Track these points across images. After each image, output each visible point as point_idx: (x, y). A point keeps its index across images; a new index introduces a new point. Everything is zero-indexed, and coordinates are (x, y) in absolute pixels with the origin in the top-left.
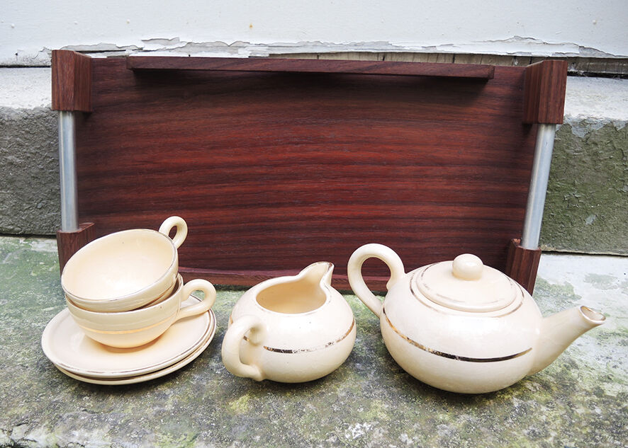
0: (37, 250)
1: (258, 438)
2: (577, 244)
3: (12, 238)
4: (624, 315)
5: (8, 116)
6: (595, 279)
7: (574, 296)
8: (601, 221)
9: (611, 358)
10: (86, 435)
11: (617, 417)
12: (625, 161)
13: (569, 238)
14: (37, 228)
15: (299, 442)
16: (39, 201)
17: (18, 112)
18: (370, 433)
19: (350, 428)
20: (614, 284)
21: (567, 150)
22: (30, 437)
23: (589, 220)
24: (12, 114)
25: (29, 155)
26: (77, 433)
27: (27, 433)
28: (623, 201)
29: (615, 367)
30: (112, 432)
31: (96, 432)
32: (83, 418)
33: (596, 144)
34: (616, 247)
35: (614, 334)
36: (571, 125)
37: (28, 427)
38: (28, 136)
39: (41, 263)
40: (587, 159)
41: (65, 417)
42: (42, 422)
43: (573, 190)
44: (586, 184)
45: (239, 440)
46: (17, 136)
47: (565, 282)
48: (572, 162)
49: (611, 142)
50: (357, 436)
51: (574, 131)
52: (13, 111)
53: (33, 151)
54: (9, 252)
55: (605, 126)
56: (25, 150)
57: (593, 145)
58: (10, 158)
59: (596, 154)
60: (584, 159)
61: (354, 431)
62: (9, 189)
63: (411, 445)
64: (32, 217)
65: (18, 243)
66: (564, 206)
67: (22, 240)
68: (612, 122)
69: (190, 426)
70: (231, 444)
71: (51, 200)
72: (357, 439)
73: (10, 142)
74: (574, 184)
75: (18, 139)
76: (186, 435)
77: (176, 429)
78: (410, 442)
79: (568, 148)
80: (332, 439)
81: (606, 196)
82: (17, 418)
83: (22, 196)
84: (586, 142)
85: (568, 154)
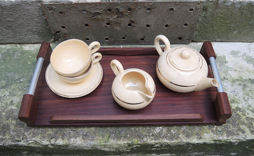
0: (26, 50)
1: (129, 135)
2: (229, 39)
3: (14, 45)
4: (241, 70)
5: (4, 5)
6: (234, 53)
7: (225, 61)
8: (239, 32)
9: (235, 92)
10: (75, 140)
11: (235, 118)
12: (252, 14)
13: (227, 37)
14: (24, 41)
15: (141, 136)
16: (23, 33)
17: (8, 2)
18: (162, 130)
20: (240, 55)
23: (235, 32)
24: (6, 4)
25: (16, 18)
26: (72, 140)
27: (56, 141)
28: (248, 26)
29: (236, 95)
30: (83, 138)
31: (78, 139)
32: (72, 134)
33: (243, 9)
34: (242, 40)
35: (237, 80)
36: (236, 3)
37: (55, 139)
38: (14, 11)
39: (30, 56)
40: (239, 14)
41: (66, 134)
42: (59, 136)
43: (232, 24)
44: (237, 21)
45: (123, 137)
46: (9, 11)
47: (223, 55)
48: (233, 15)
49: (249, 9)
50: (158, 132)
51: (236, 5)
52: (5, 2)
53: (18, 16)
54: (15, 52)
55: (248, 4)
56: (14, 16)
57: (242, 10)
58: (8, 19)
59: (243, 12)
60: (238, 14)
61: (157, 130)
62: (9, 29)
63: (174, 134)
64: (21, 38)
65: (17, 47)
66: (227, 28)
67: (18, 45)
68: (251, 2)
69: (107, 133)
70: (121, 139)
71: (28, 32)
73: (7, 14)
74: (232, 22)
75: (10, 12)
76: (106, 136)
77: (103, 134)
79: (233, 10)
80: (151, 134)
81: (243, 25)
82: (50, 135)
83: (15, 31)
84: (240, 9)
85: (232, 13)
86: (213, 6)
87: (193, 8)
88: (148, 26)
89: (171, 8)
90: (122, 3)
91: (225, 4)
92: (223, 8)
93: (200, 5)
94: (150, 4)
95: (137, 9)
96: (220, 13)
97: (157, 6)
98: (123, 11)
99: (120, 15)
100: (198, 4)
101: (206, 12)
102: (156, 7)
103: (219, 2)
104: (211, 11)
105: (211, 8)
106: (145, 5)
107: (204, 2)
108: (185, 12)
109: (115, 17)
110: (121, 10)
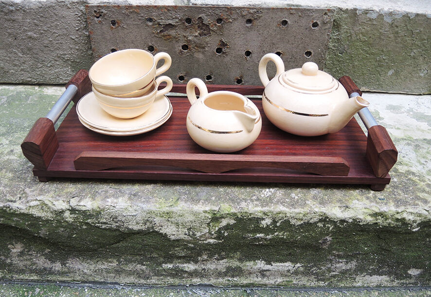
0: (48, 94)
1: (214, 198)
2: (382, 87)
3: (29, 87)
4: (408, 129)
5: (28, 6)
6: (392, 108)
7: (380, 117)
8: (397, 73)
9: (401, 152)
10: (115, 201)
11: (405, 183)
12: (413, 37)
13: (377, 83)
14: (47, 79)
15: (237, 200)
16: (49, 62)
17: (35, 3)
18: (274, 194)
19: (263, 192)
20: (402, 110)
21: (381, 31)
22: (82, 203)
23: (390, 72)
24: (31, 5)
25: (42, 32)
26: (109, 200)
27: (79, 201)
28: (410, 61)
29: (403, 157)
30: (130, 199)
31: (120, 199)
32: (111, 192)
33: (397, 27)
34: (404, 89)
35: (403, 139)
36: (384, 15)
37: (79, 199)
38: (42, 19)
39: (53, 102)
40: (392, 36)
41: (100, 191)
42: (87, 195)
43: (382, 55)
44: (390, 51)
45: (203, 200)
46: (34, 19)
47: (375, 110)
48: (382, 37)
49: (406, 25)
50: (268, 195)
51: (385, 18)
52: (31, 3)
53: (46, 29)
54: (30, 95)
55: (404, 16)
56: (40, 29)
57: (395, 28)
58: (29, 33)
59: (397, 33)
60: (390, 36)
61: (266, 193)
62: (28, 54)
63: (297, 199)
64: (44, 72)
65: (34, 89)
66: (376, 64)
67: (37, 88)
68: (407, 14)
69: (174, 194)
70: (199, 202)
71: (57, 61)
72: (268, 197)
73: (29, 23)
74: (383, 51)
75: (35, 21)
76: (172, 198)
77: (166, 196)
78: (296, 197)
79: (381, 29)
80: (254, 198)
81: (401, 58)
82: (71, 194)
83: (37, 59)
84: (391, 25)
85: (381, 33)
86: (349, 20)
87: (318, 22)
88: (248, 53)
89: (284, 19)
90: (208, 7)
91: (368, 15)
92: (364, 23)
93: (329, 16)
94: (251, 11)
95: (231, 20)
96: (362, 33)
97: (262, 16)
98: (209, 22)
99: (204, 30)
100: (326, 14)
101: (338, 31)
102: (260, 17)
103: (357, 12)
104: (347, 29)
105: (346, 24)
106: (244, 13)
107: (334, 10)
108: (306, 29)
109: (197, 34)
110: (207, 20)
